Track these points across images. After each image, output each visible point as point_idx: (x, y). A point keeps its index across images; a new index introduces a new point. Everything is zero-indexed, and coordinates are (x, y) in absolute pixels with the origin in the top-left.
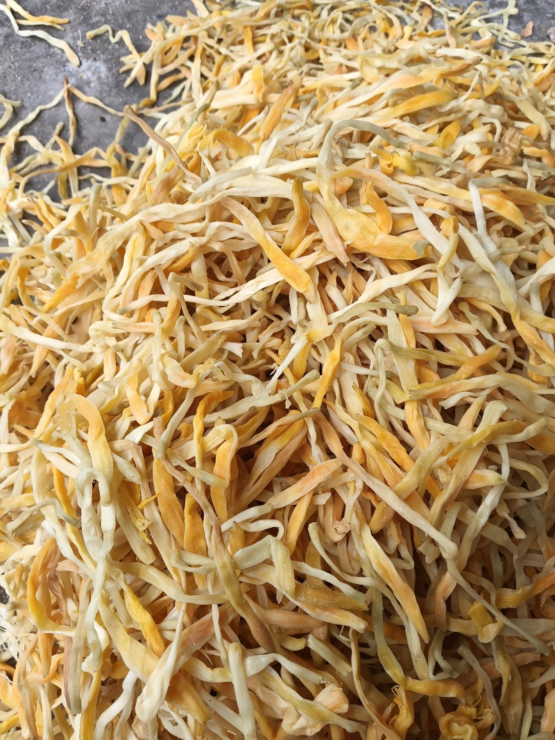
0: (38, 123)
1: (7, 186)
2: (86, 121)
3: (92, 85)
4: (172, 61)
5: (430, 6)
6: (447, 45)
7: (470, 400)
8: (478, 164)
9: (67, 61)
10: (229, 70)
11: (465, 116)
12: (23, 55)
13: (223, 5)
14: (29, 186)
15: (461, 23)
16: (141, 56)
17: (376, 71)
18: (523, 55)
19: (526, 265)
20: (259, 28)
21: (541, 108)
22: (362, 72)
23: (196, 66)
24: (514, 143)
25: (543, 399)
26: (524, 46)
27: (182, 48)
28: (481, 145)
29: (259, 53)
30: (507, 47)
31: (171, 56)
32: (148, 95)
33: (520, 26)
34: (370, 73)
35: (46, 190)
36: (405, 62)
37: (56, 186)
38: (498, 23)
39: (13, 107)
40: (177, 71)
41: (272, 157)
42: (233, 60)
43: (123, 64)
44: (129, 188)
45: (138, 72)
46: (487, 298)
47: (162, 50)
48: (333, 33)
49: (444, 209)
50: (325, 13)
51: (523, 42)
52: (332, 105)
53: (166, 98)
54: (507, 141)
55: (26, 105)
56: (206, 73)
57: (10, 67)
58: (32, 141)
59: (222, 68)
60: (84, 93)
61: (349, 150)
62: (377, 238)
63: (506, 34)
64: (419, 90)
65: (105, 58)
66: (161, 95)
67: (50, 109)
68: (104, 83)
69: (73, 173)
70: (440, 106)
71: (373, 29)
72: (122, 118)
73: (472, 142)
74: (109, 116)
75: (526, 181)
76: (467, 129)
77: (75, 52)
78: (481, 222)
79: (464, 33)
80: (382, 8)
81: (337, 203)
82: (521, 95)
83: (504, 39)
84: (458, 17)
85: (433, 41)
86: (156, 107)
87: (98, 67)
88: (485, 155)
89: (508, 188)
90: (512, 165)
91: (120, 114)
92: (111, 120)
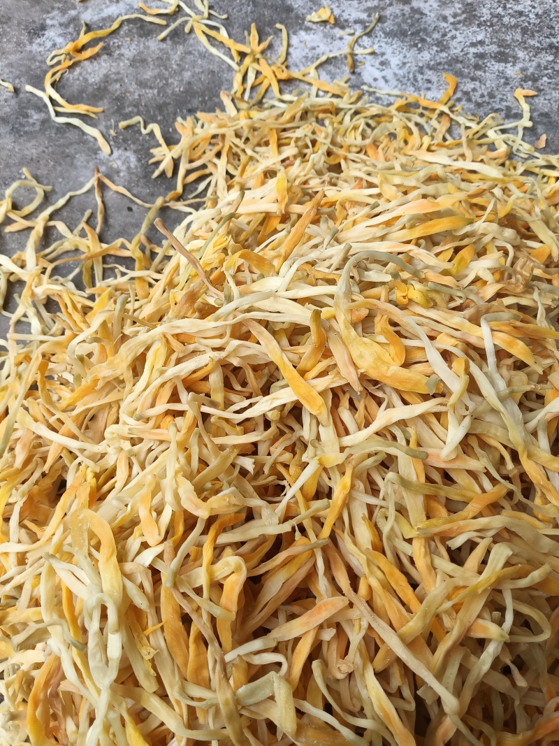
0: (68, 209)
1: (34, 272)
2: (113, 210)
3: (122, 174)
4: (200, 157)
5: (448, 115)
6: (463, 156)
7: (478, 540)
8: (490, 291)
9: (99, 149)
10: (254, 170)
11: (480, 239)
12: (58, 141)
13: (251, 104)
14: (55, 271)
15: (477, 132)
16: (170, 150)
17: (395, 188)
18: (536, 167)
19: (534, 396)
20: (284, 130)
21: (553, 225)
22: (381, 189)
23: (222, 163)
24: (525, 271)
25: (548, 540)
26: (538, 158)
27: (210, 144)
28: (493, 271)
29: (283, 156)
30: (521, 158)
31: (199, 152)
32: (175, 189)
33: (534, 138)
34: (389, 191)
35: (71, 276)
36: (422, 180)
37: (80, 273)
38: (513, 133)
39: (45, 192)
40: (204, 166)
41: (292, 281)
42: (257, 161)
43: (153, 156)
44: (153, 282)
45: (166, 165)
46: (496, 435)
47: (191, 146)
48: (354, 139)
49: (455, 346)
50: (347, 118)
51: (537, 154)
52: (351, 224)
53: (192, 192)
54: (518, 269)
55: (57, 190)
56: (232, 171)
57: (44, 152)
58: (61, 227)
59: (247, 167)
60: (113, 182)
61: (366, 273)
62: (390, 369)
63: (520, 145)
64: (438, 215)
65: (135, 148)
66: (187, 188)
67: (80, 195)
68: (133, 173)
69: (98, 261)
70: (456, 230)
71: (393, 136)
72: (150, 209)
73: (485, 269)
74: (136, 206)
75: (537, 309)
76: (481, 253)
77: (107, 140)
78: (491, 359)
79: (481, 143)
80: (403, 116)
81: (353, 332)
82: (533, 214)
83: (518, 150)
84: (475, 127)
85: (451, 152)
86: (181, 200)
87: (128, 157)
88: (498, 282)
89: (518, 324)
90: (523, 293)
91: (147, 205)
92: (138, 210)
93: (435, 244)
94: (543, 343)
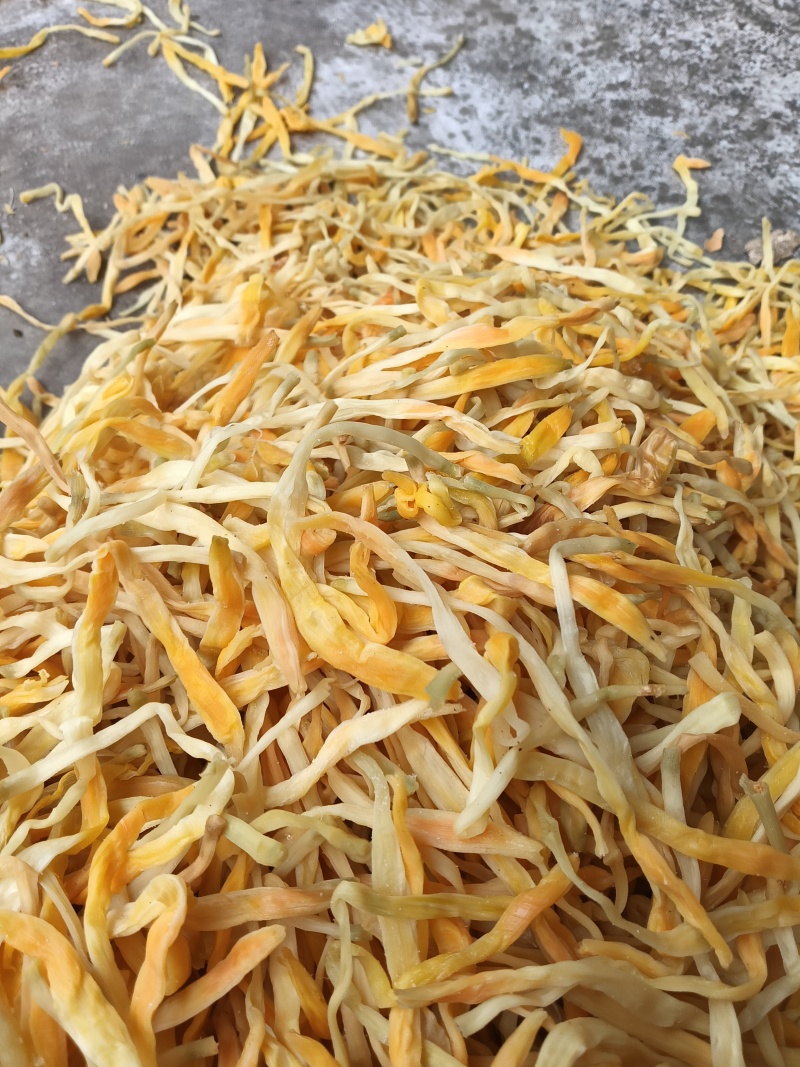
3: (14, 276)
4: (145, 248)
5: (564, 194)
6: (581, 259)
7: (521, 1011)
8: (593, 491)
10: (229, 271)
11: (585, 396)
13: (241, 166)
15: (611, 222)
16: (95, 237)
17: (445, 305)
18: (706, 280)
20: (289, 208)
21: (724, 376)
22: (421, 305)
23: (178, 260)
24: (660, 455)
26: (707, 266)
27: (165, 228)
28: (601, 455)
29: (278, 249)
30: (682, 265)
31: (145, 239)
32: (98, 299)
33: (704, 235)
34: (435, 308)
36: (495, 292)
38: (669, 226)
40: (150, 264)
42: (236, 258)
43: (67, 246)
45: (88, 259)
46: (574, 784)
47: (129, 231)
48: (404, 226)
49: (491, 605)
50: (395, 193)
51: (707, 260)
52: (360, 362)
53: (127, 306)
54: (649, 451)
56: (192, 271)
59: (218, 266)
61: (366, 455)
62: (365, 649)
63: (681, 245)
64: (511, 351)
65: (42, 235)
66: (120, 300)
68: (33, 275)
70: (540, 380)
71: (470, 222)
72: (51, 333)
73: (586, 450)
74: (30, 329)
75: (677, 526)
76: (590, 420)
78: (569, 628)
79: (614, 239)
80: (488, 192)
81: (302, 574)
82: (690, 356)
83: (676, 253)
84: (606, 213)
85: (561, 251)
86: (107, 319)
87: (28, 249)
88: (609, 474)
89: (631, 559)
90: (654, 495)
91: (47, 327)
92: (32, 336)
93: (506, 402)
94: (683, 592)
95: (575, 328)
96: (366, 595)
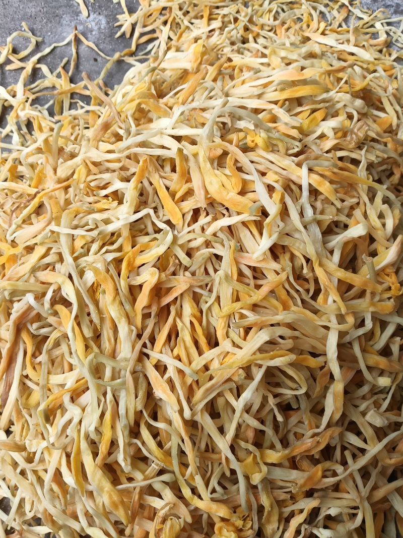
0: (52, 56)
1: (21, 100)
2: (84, 60)
3: (94, 33)
4: (152, 24)
5: (348, 7)
6: (348, 41)
8: (328, 144)
9: (80, 12)
10: (188, 37)
11: (334, 105)
12: (51, 3)
14: (35, 102)
15: (368, 23)
16: (130, 16)
17: (280, 60)
20: (218, 7)
22: (270, 59)
23: (166, 30)
24: (360, 132)
27: (161, 14)
28: (336, 131)
29: (211, 28)
30: (398, 47)
31: (152, 19)
32: (130, 46)
34: (276, 61)
35: (47, 106)
36: (303, 55)
37: (53, 105)
38: (396, 27)
39: (37, 41)
40: (153, 31)
41: (177, 122)
42: (192, 30)
43: (118, 20)
44: (100, 114)
45: (126, 28)
46: (299, 248)
47: (145, 15)
48: (268, 20)
49: (277, 182)
50: (267, 2)
52: (241, 83)
53: (142, 50)
54: (356, 130)
55: (46, 41)
56: (172, 36)
57: (40, 11)
58: (44, 69)
59: (184, 34)
60: (87, 39)
61: (238, 122)
63: (400, 36)
64: (304, 82)
65: (106, 14)
66: (140, 47)
67: (62, 46)
68: (102, 33)
69: (67, 97)
71: (300, 20)
72: (109, 60)
73: (329, 127)
74: (101, 58)
75: (360, 162)
76: (335, 114)
77: (86, 6)
78: (305, 193)
79: (368, 30)
80: (310, 4)
81: (209, 165)
82: (388, 91)
83: (397, 41)
84: (366, 18)
85: (339, 37)
86: (134, 56)
87: (100, 20)
88: (336, 138)
89: (336, 170)
90: (354, 148)
91: (108, 58)
92: (101, 61)
93: (300, 105)
94: (356, 186)
95: (336, 74)
96: (231, 175)
